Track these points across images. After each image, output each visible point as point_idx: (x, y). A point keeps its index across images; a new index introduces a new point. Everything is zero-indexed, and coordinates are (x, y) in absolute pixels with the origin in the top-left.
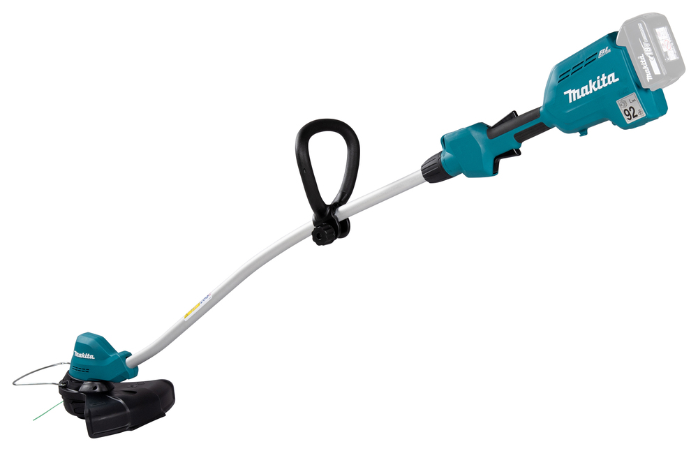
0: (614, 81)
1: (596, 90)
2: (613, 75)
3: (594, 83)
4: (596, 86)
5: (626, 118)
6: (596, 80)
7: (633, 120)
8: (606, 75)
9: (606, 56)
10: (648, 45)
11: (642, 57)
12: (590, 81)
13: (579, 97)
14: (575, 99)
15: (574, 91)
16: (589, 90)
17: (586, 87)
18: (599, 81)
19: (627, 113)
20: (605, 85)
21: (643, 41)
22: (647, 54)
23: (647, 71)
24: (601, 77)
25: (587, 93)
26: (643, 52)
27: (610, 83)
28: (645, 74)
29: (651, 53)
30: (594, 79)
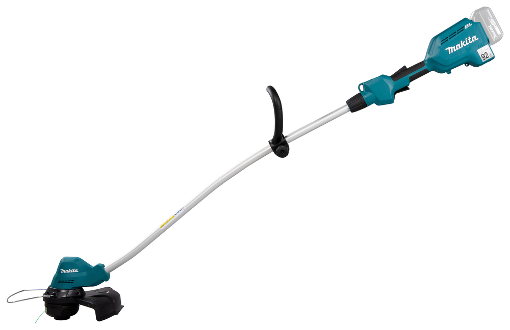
0: (476, 39)
1: (465, 45)
2: (475, 37)
3: (464, 42)
4: (465, 43)
5: (482, 59)
6: (465, 40)
7: (486, 59)
8: (471, 37)
9: (469, 28)
10: (493, 20)
11: (490, 26)
12: (461, 41)
13: (455, 50)
14: (452, 52)
15: (452, 48)
16: (461, 46)
17: (459, 45)
18: (466, 41)
19: (483, 56)
20: (470, 42)
21: (490, 18)
22: (493, 25)
23: (494, 33)
24: (468, 38)
25: (460, 48)
26: (491, 24)
27: (473, 41)
28: (493, 35)
29: (496, 24)
30: (464, 40)
